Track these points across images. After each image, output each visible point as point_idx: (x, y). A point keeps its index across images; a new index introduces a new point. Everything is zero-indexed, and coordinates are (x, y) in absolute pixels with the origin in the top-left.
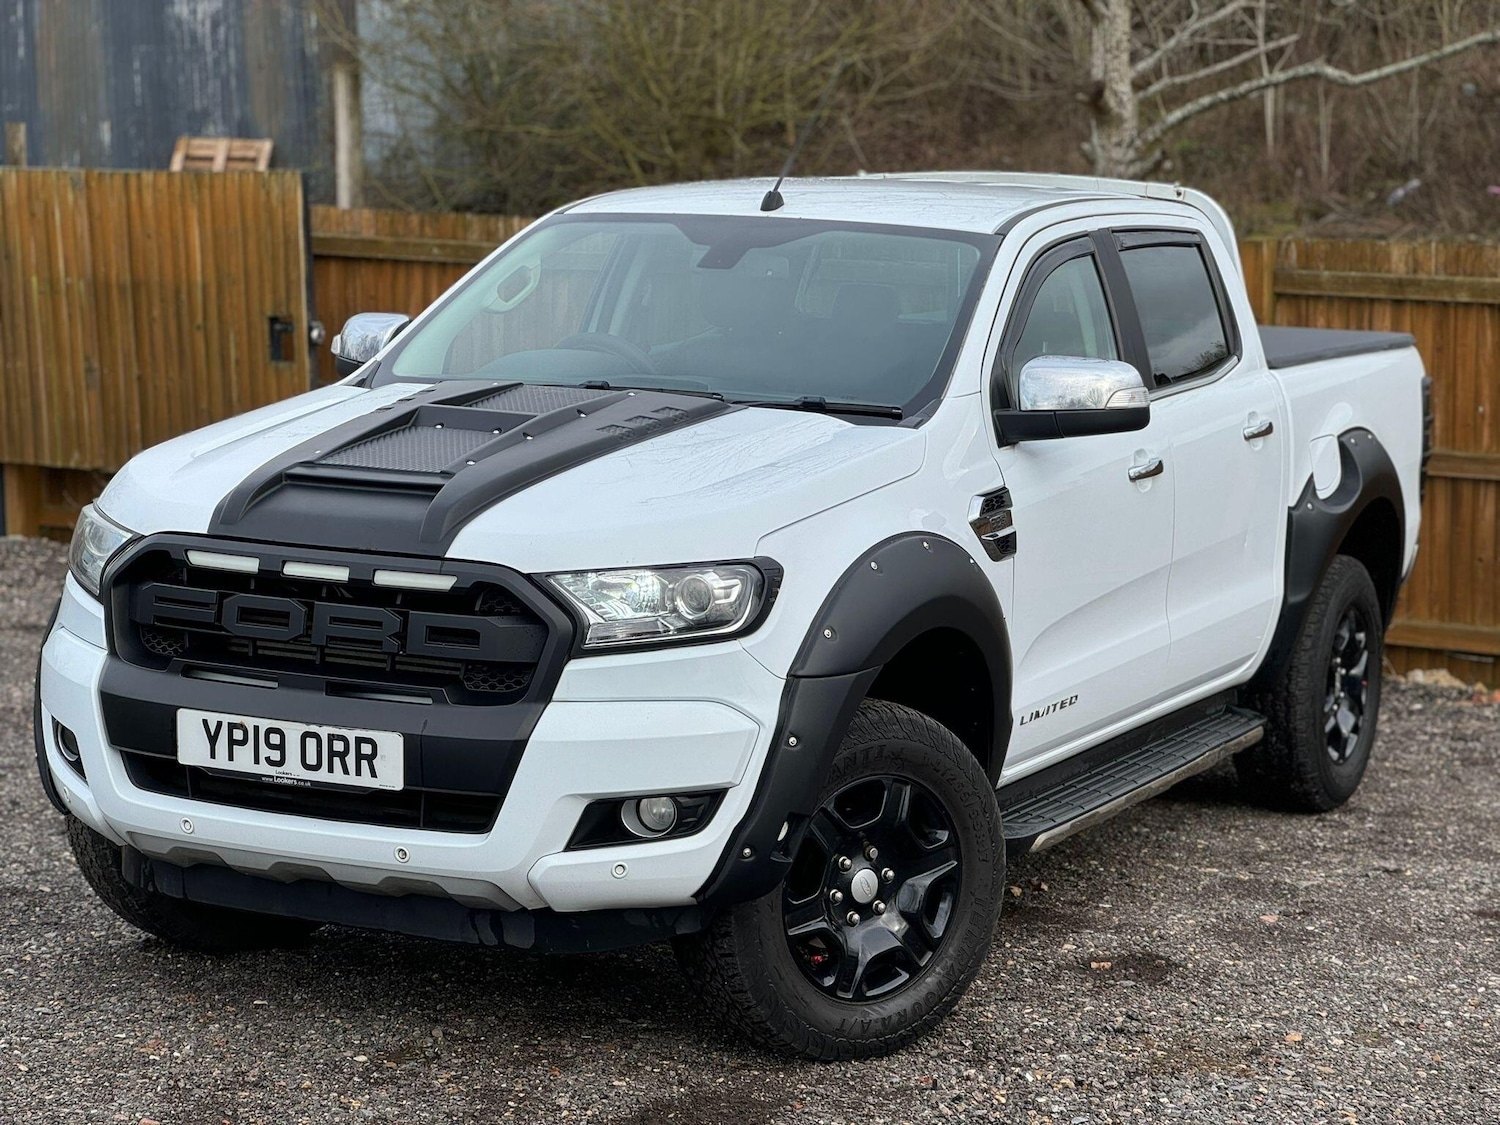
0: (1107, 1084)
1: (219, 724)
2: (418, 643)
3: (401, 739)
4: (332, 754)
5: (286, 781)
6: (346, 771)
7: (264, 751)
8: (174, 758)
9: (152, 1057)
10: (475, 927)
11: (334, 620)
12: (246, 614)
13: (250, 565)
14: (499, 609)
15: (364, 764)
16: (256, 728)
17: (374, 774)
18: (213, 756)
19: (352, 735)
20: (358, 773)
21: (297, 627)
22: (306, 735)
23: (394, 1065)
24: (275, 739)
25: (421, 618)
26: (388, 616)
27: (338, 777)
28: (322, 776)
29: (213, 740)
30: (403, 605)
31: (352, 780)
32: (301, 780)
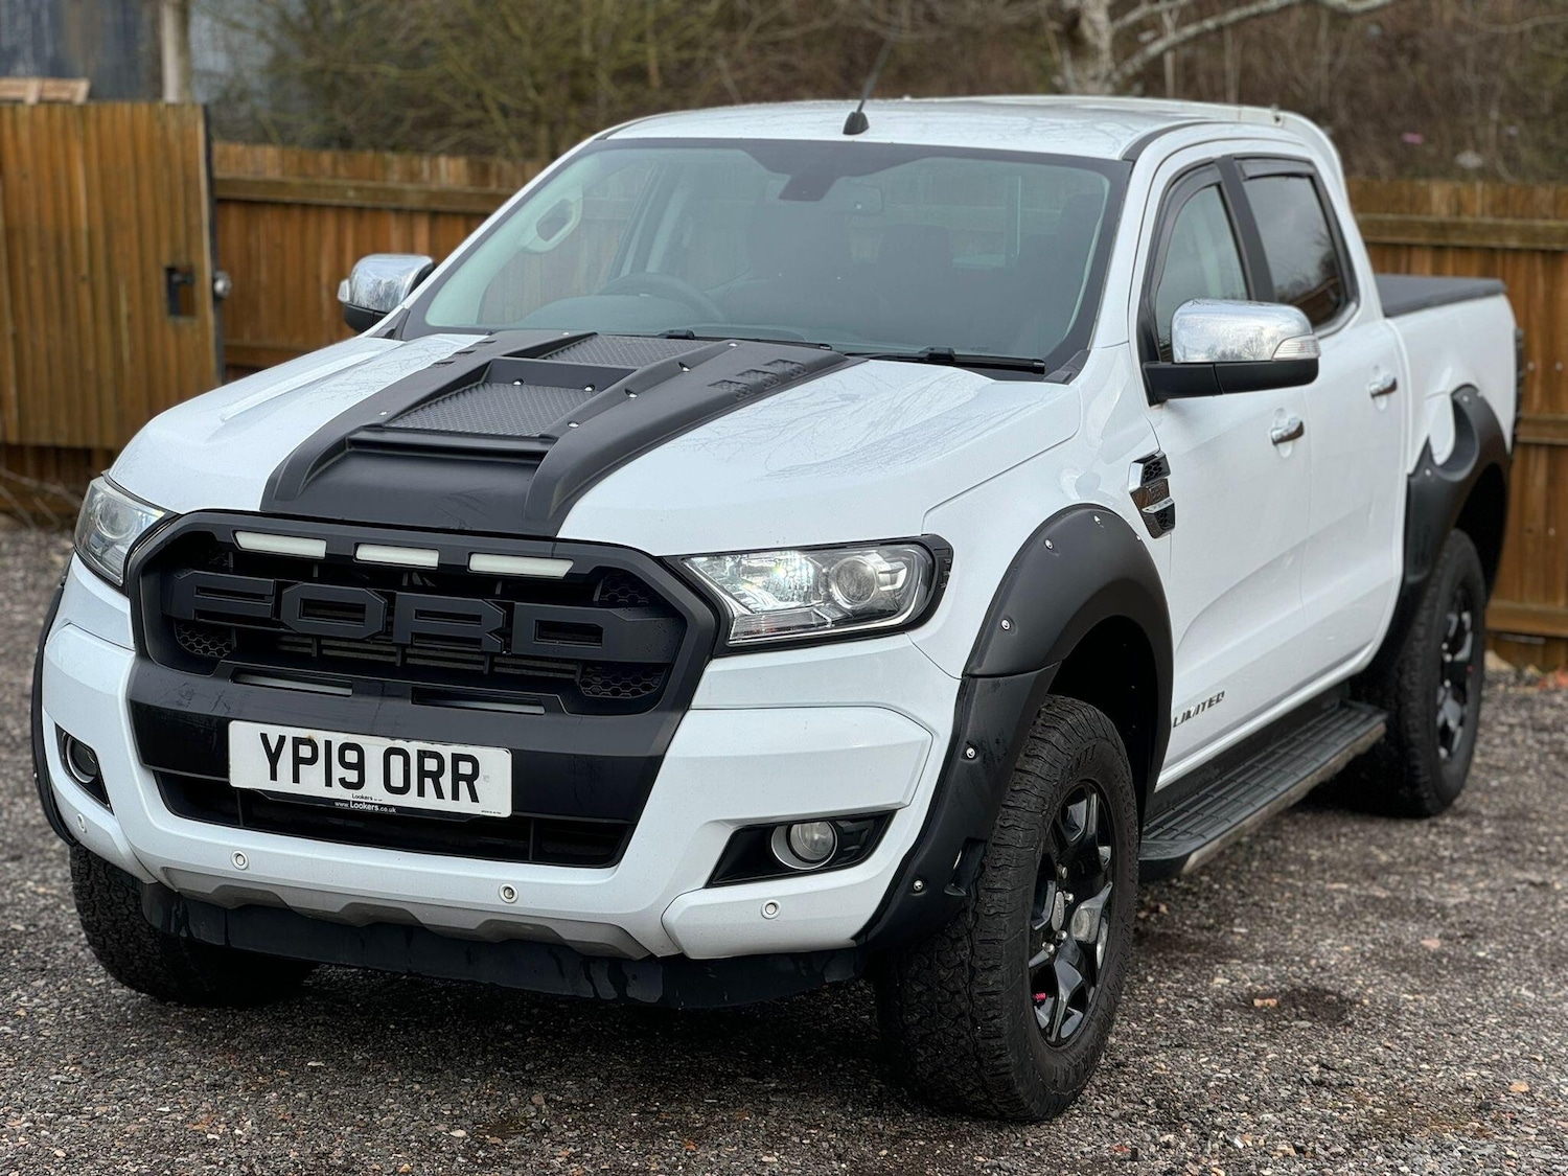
0: (1333, 1150)
1: (282, 739)
2: (525, 639)
3: (509, 756)
4: (423, 774)
5: (364, 806)
6: (440, 795)
7: (338, 771)
8: (224, 780)
9: (210, 1136)
10: (590, 979)
11: (420, 613)
12: (310, 607)
13: (315, 549)
14: (622, 599)
15: (463, 786)
16: (328, 744)
17: (474, 798)
18: (274, 777)
19: (447, 752)
20: (456, 796)
21: (374, 622)
22: (389, 752)
23: (499, 1141)
24: (351, 757)
25: (529, 612)
26: (489, 610)
27: (430, 802)
28: (410, 800)
29: (273, 758)
30: (502, 596)
31: (447, 805)
32: (384, 806)
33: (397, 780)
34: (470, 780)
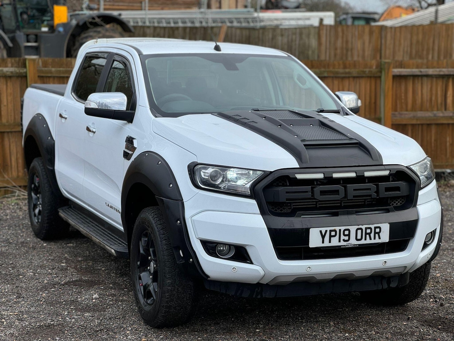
1: (326, 231)
3: (389, 225)
4: (366, 234)
5: (350, 246)
6: (370, 239)
7: (343, 237)
8: (308, 246)
10: (382, 284)
11: (354, 190)
12: (323, 193)
13: (320, 176)
15: (377, 235)
16: (340, 230)
17: (380, 238)
18: (323, 242)
19: (373, 227)
20: (375, 238)
21: (342, 194)
22: (357, 230)
24: (347, 232)
25: (383, 185)
26: (371, 185)
27: (368, 241)
28: (363, 242)
29: (323, 237)
31: (373, 241)
32: (355, 245)
33: (359, 237)
34: (379, 233)
